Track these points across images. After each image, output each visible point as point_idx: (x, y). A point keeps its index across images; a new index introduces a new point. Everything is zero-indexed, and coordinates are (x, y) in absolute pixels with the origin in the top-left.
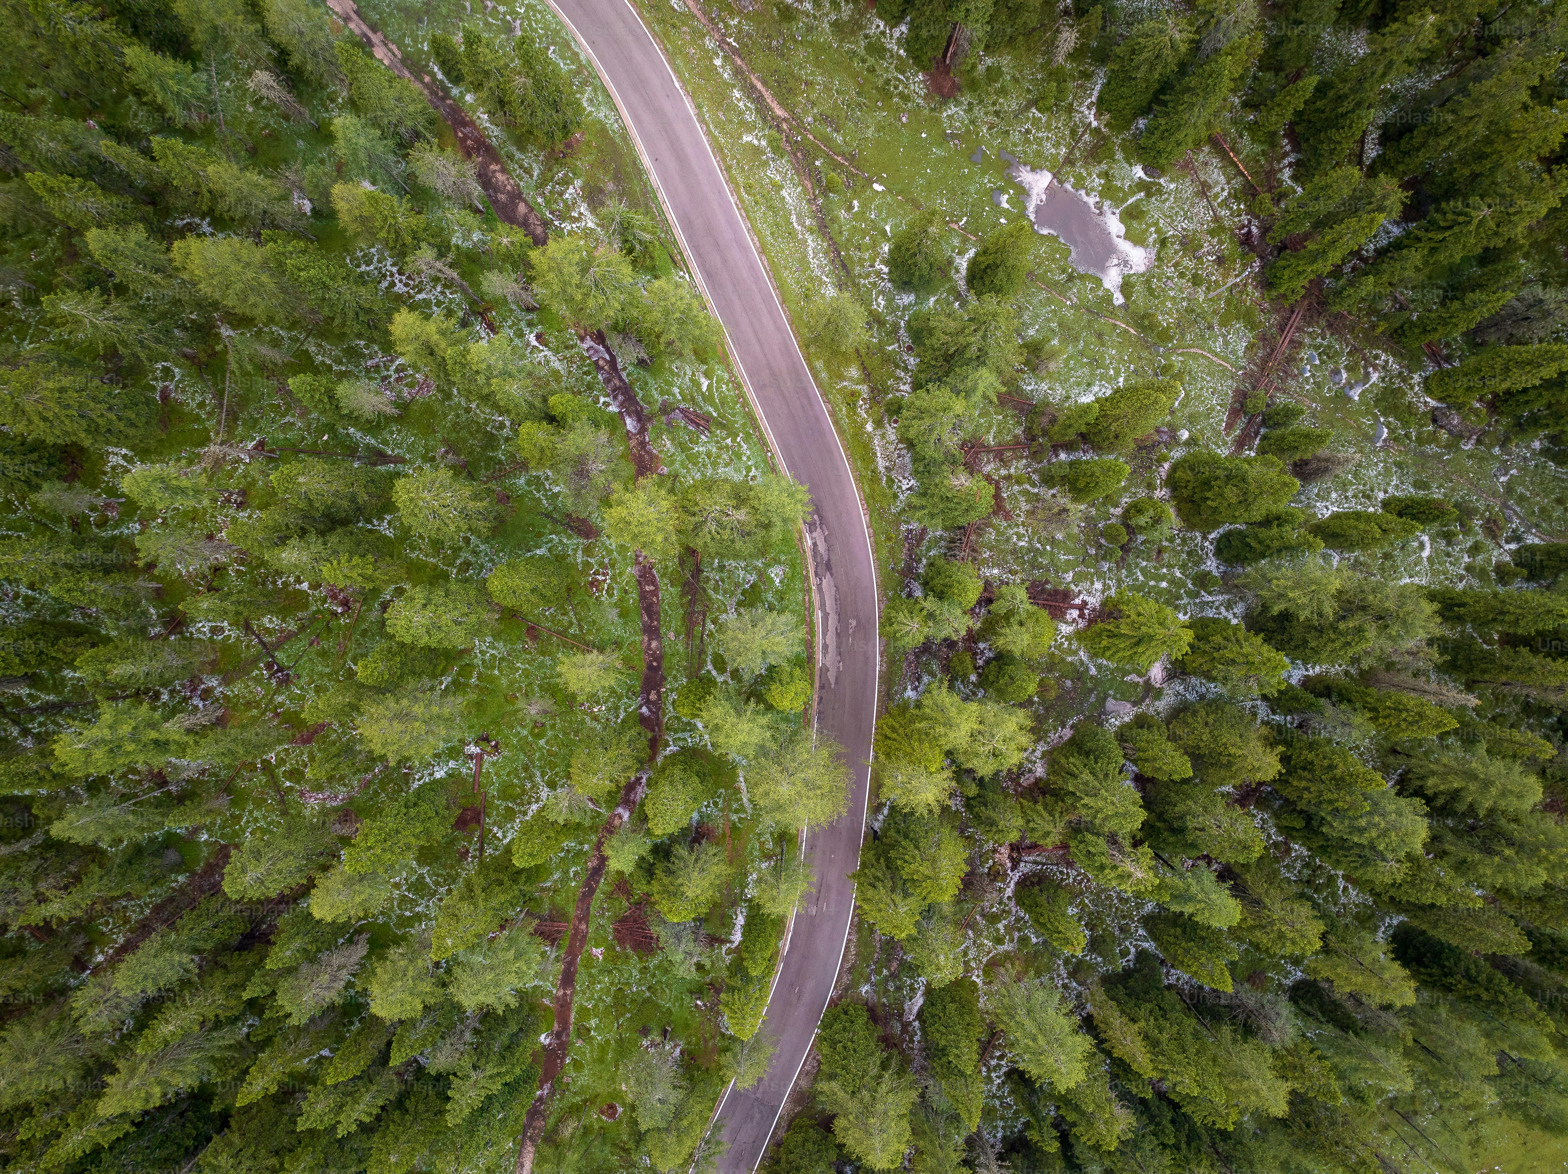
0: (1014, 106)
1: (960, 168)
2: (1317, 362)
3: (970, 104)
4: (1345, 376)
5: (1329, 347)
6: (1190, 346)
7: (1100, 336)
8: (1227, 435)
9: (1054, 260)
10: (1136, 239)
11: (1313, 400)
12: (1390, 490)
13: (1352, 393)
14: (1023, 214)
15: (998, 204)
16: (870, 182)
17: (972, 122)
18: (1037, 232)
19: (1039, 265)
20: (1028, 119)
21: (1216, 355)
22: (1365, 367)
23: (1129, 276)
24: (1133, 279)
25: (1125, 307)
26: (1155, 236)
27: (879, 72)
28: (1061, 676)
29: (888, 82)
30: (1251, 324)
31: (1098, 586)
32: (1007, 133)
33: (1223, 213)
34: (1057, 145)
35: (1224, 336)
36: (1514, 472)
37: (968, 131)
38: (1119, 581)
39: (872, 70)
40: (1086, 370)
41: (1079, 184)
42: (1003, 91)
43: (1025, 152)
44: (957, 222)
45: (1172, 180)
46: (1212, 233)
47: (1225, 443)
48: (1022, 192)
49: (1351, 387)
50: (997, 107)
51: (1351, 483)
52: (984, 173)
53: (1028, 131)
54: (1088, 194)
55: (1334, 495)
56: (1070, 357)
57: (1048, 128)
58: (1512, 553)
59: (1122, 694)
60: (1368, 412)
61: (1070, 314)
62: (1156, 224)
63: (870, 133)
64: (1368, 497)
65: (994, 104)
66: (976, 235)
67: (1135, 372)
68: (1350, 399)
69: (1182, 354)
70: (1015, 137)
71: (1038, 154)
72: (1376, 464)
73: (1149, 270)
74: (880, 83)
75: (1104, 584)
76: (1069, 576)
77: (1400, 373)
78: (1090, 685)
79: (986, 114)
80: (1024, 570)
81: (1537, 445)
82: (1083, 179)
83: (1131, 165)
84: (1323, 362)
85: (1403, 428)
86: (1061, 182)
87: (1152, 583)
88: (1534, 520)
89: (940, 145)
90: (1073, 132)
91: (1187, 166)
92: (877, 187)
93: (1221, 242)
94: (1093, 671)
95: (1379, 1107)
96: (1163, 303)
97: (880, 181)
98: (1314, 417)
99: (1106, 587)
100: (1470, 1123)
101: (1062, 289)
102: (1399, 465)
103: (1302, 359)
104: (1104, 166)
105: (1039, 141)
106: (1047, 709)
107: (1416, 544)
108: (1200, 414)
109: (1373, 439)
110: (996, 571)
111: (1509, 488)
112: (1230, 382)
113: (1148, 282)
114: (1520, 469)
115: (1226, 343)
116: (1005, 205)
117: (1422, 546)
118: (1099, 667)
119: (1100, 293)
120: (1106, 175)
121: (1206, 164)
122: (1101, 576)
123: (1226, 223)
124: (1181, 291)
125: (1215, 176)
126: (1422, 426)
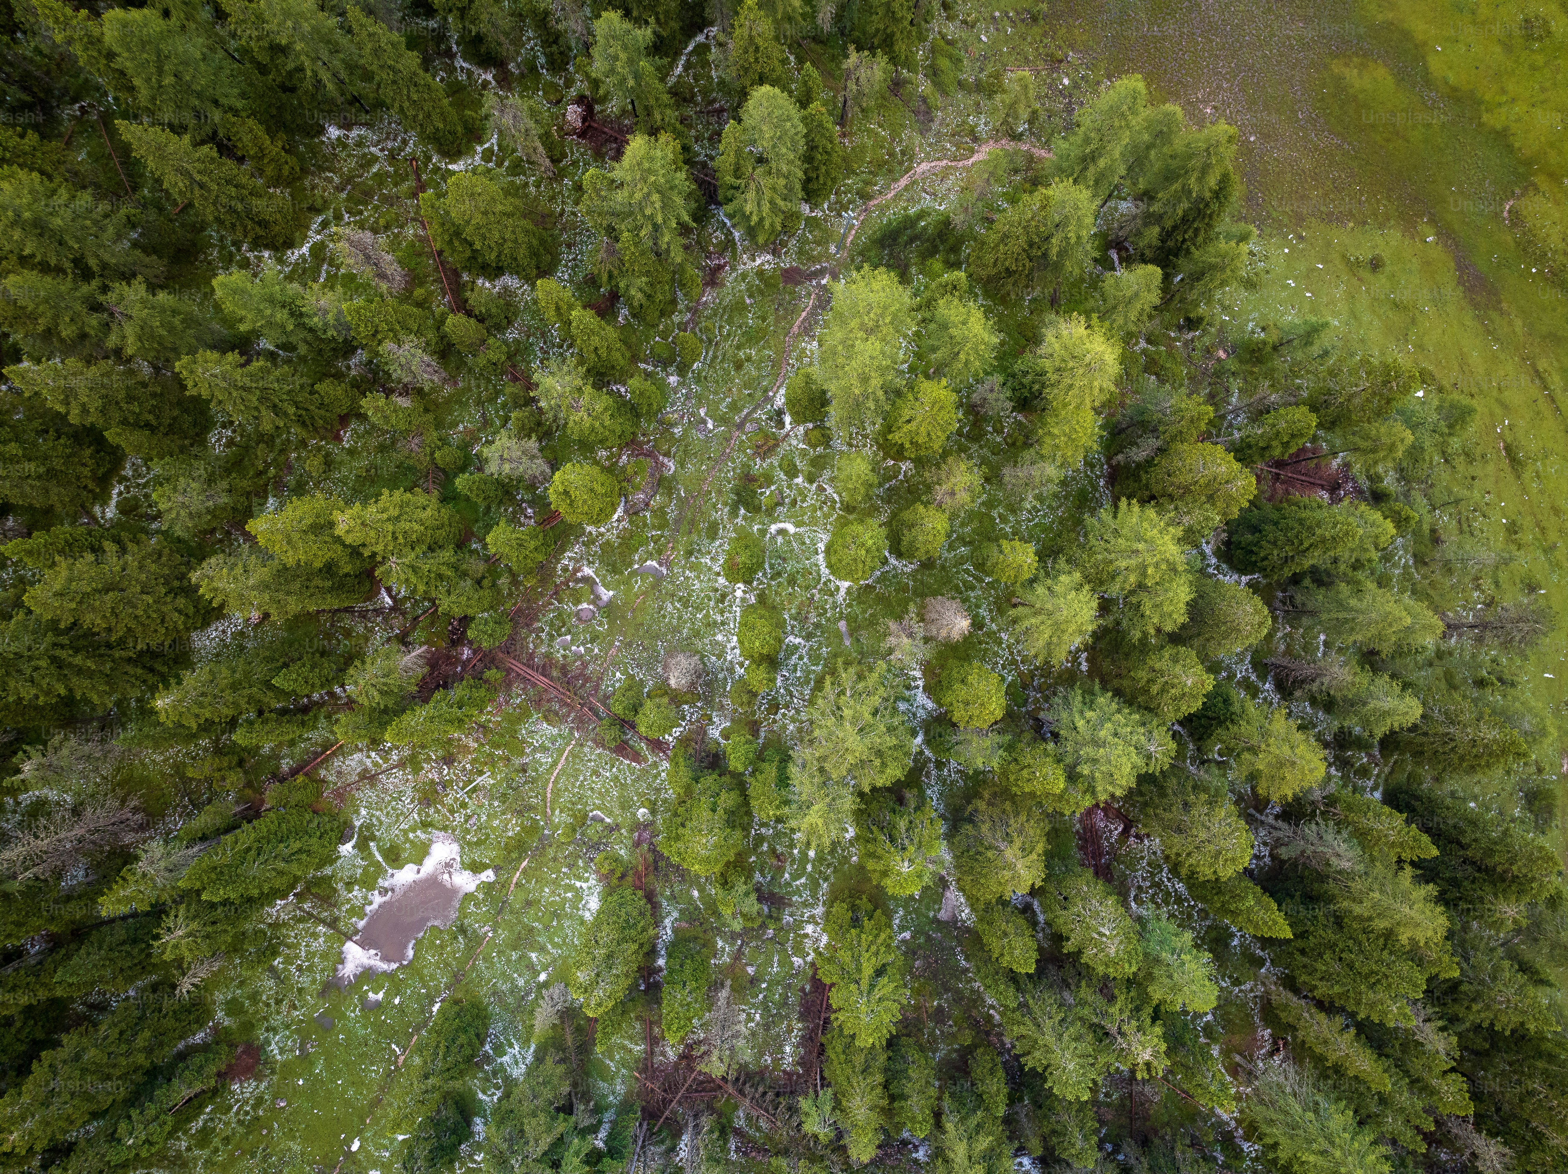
0: (271, 983)
1: (337, 1044)
2: (569, 637)
3: (267, 1030)
4: (585, 605)
5: (552, 625)
6: (544, 800)
7: (529, 903)
8: (646, 760)
9: (442, 947)
10: (421, 852)
11: (611, 644)
12: (717, 569)
13: (605, 598)
14: (390, 976)
15: (378, 1004)
16: (349, 1154)
17: (288, 1027)
18: (411, 962)
19: (447, 965)
20: (285, 969)
21: (555, 764)
22: (578, 581)
23: (462, 863)
24: (467, 860)
25: (497, 869)
26: (419, 833)
27: (229, 1132)
28: (911, 973)
29: (240, 1122)
30: (523, 715)
31: (809, 929)
32: (300, 990)
33: (395, 757)
34: (315, 936)
35: (535, 750)
36: (702, 412)
37: (298, 1031)
38: (805, 904)
39: (227, 1140)
40: (567, 923)
41: (358, 912)
42: (254, 997)
43: (323, 970)
44: (397, 1057)
45: (357, 812)
46: (417, 769)
47: (655, 765)
48: (367, 975)
49: (598, 597)
50: (272, 1002)
51: (707, 616)
52: (343, 1016)
53: (300, 969)
54: (371, 903)
55: (719, 637)
56: (551, 941)
57: (297, 946)
58: (796, 422)
59: (935, 902)
60: (627, 582)
61: (503, 934)
62: (405, 832)
63: (296, 1147)
64: (724, 596)
65: (268, 1005)
66: (412, 1035)
67: (570, 867)
68: (610, 603)
69: (553, 810)
70: (305, 981)
71: (324, 956)
72: (687, 578)
73: (456, 840)
74: (241, 1130)
75: (808, 922)
76: (797, 961)
77: (584, 543)
78: (922, 940)
79: (278, 1013)
80: (787, 1016)
81: (673, 380)
82: (353, 908)
83: (339, 857)
84: (569, 632)
85: (647, 544)
86: (356, 932)
87: (809, 867)
88: (759, 394)
89: (312, 1064)
90: (300, 920)
91: (340, 794)
92: (355, 1146)
93: (428, 760)
94: (907, 935)
95: (1425, 577)
96: (494, 829)
97: (349, 1142)
98: (630, 644)
99: (812, 920)
100: (1446, 461)
101: (474, 941)
102: (690, 553)
103: (565, 657)
104: (340, 886)
105: (310, 955)
106: (947, 990)
107: (780, 539)
108: (621, 796)
109: (659, 578)
110: (788, 1049)
111: (722, 420)
112: (586, 749)
113: (469, 844)
114: (700, 405)
115: (544, 749)
116: (380, 996)
117: (782, 532)
118: (902, 929)
119: (481, 896)
120: (349, 885)
121: (339, 773)
122: (799, 924)
123: (407, 753)
124: (481, 806)
125: (353, 764)
126: (645, 525)
